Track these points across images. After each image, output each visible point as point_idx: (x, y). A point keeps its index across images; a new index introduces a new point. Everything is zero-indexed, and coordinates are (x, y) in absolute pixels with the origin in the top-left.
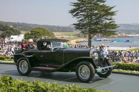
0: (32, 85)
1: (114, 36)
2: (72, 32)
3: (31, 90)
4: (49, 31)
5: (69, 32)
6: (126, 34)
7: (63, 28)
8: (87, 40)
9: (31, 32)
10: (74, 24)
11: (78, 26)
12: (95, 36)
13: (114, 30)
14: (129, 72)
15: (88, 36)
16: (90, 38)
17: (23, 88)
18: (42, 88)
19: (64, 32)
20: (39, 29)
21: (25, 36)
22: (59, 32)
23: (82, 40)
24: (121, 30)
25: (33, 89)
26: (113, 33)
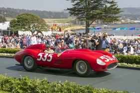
0: (18, 81)
1: (117, 22)
2: (67, 18)
3: (17, 88)
4: (39, 17)
5: (63, 18)
6: (131, 19)
7: (56, 13)
8: (85, 28)
9: (18, 18)
10: (68, 9)
11: (73, 11)
12: (94, 23)
13: (117, 15)
14: (135, 66)
15: (85, 23)
16: (88, 25)
17: (8, 85)
18: (30, 86)
19: (57, 18)
20: (27, 15)
21: (11, 23)
22: (51, 18)
23: (79, 27)
24: (125, 15)
25: (19, 86)
26: (116, 19)
